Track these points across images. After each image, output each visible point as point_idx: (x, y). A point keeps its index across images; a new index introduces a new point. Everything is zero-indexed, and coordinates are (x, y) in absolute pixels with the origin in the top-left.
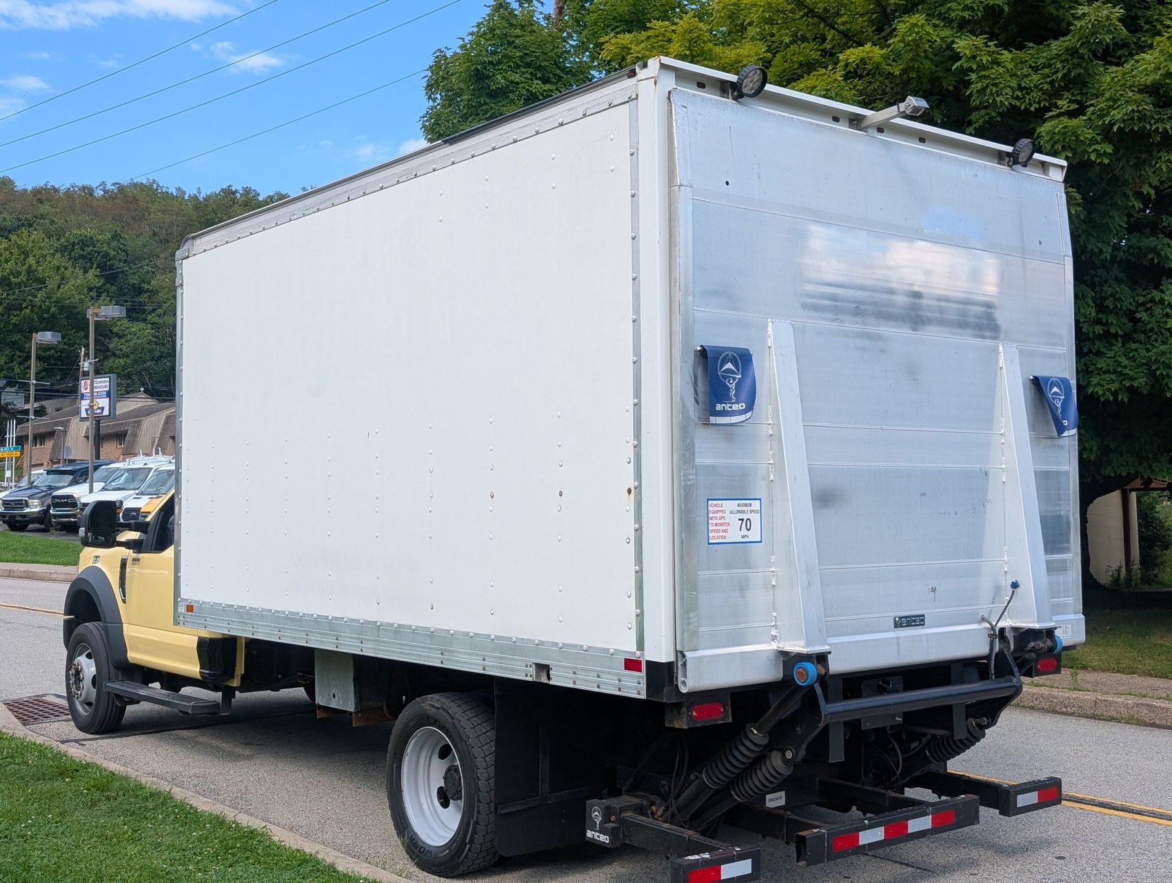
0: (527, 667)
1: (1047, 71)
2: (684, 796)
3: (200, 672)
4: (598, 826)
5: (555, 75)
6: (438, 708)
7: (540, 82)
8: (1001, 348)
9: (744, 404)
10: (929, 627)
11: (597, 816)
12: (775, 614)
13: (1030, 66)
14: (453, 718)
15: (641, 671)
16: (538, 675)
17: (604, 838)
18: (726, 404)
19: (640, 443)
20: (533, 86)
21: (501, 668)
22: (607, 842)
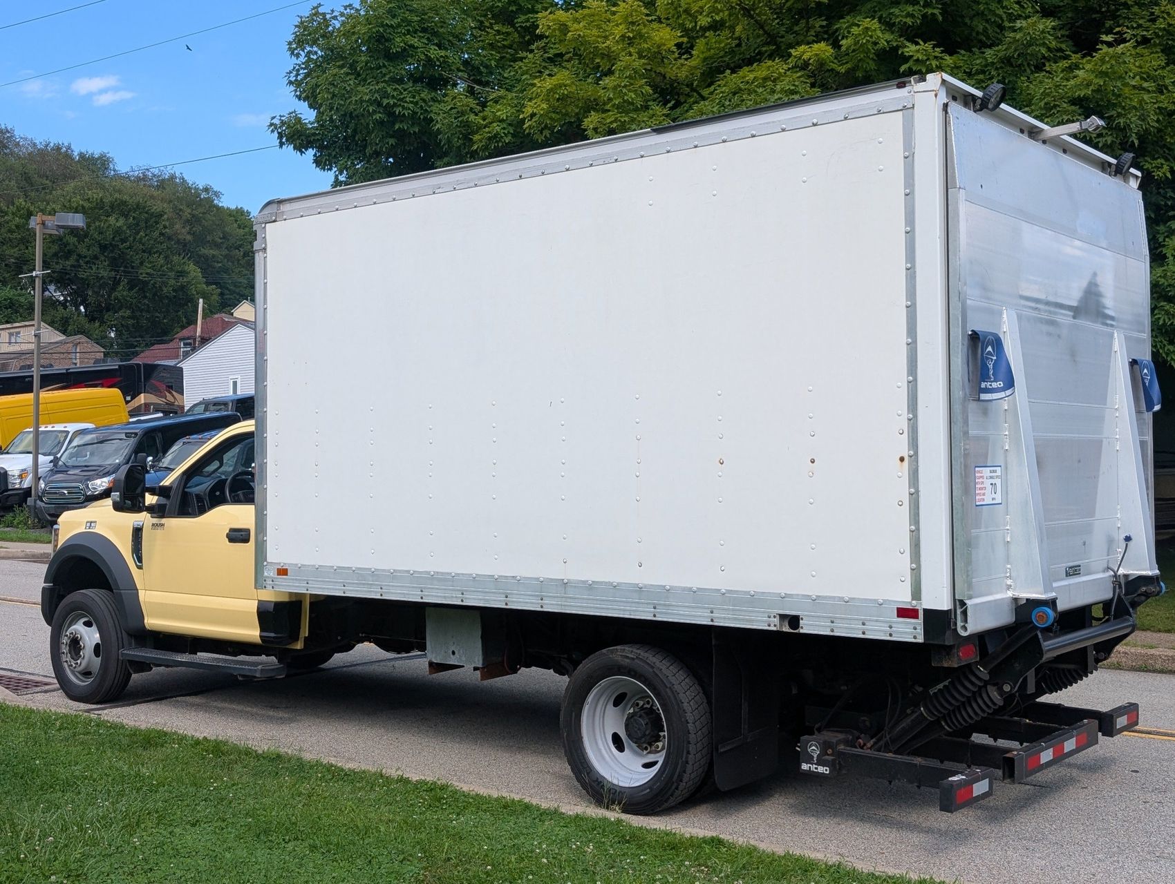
0: (769, 617)
1: (981, 77)
2: (899, 728)
3: (261, 636)
4: (815, 759)
5: (449, 41)
6: (633, 659)
7: (437, 48)
8: (1116, 335)
9: (1001, 383)
10: (1083, 575)
11: (814, 750)
12: (1009, 566)
13: (965, 72)
14: (653, 667)
15: (918, 618)
16: (781, 626)
17: (821, 769)
18: (987, 382)
19: (915, 416)
20: (431, 52)
21: (735, 619)
22: (828, 772)
